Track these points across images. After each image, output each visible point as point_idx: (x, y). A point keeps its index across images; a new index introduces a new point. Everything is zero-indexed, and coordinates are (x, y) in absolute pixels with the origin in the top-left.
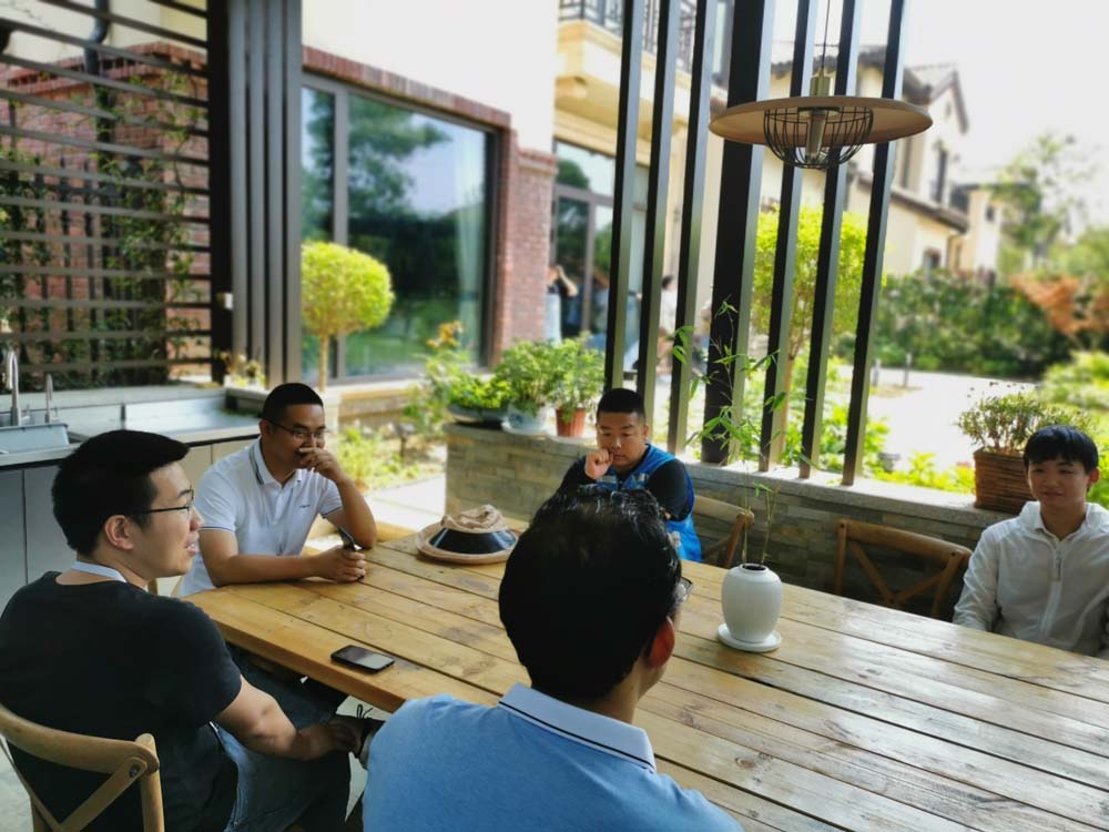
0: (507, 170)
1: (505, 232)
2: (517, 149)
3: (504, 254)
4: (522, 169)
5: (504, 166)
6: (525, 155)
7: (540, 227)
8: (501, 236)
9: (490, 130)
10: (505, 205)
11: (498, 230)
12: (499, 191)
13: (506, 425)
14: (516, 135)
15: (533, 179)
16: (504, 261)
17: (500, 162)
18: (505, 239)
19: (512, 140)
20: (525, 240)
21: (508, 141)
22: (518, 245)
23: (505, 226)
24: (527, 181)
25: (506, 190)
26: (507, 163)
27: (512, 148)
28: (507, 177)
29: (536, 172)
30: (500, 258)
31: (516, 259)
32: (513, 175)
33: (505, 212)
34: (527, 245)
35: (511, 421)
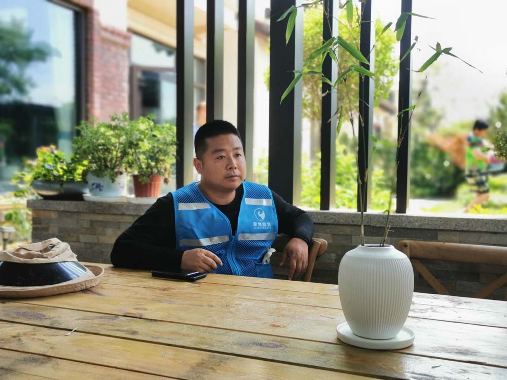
0: (92, 40)
1: (92, 86)
2: (99, 24)
3: (92, 102)
4: (104, 40)
5: (89, 36)
6: (106, 30)
7: (120, 85)
8: (90, 89)
9: (77, 9)
10: (92, 66)
11: (87, 85)
12: (87, 55)
13: (88, 194)
14: (98, 14)
15: (113, 49)
16: (92, 107)
17: (86, 33)
18: (92, 91)
19: (96, 17)
20: (109, 94)
21: (92, 18)
22: (103, 97)
23: (92, 81)
24: (109, 50)
25: (92, 55)
26: (92, 34)
27: (95, 23)
28: (92, 45)
29: (115, 44)
30: (89, 105)
31: (103, 107)
32: (97, 44)
33: (92, 71)
34: (111, 98)
35: (91, 190)
